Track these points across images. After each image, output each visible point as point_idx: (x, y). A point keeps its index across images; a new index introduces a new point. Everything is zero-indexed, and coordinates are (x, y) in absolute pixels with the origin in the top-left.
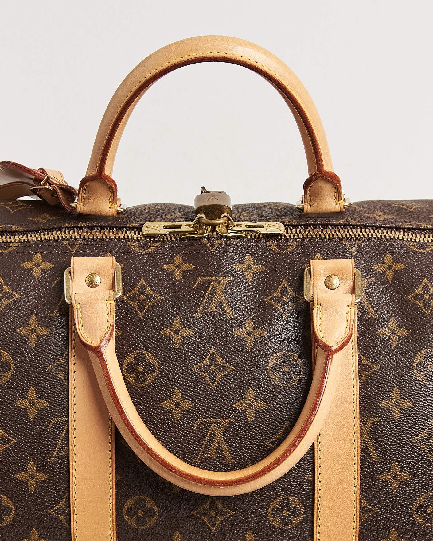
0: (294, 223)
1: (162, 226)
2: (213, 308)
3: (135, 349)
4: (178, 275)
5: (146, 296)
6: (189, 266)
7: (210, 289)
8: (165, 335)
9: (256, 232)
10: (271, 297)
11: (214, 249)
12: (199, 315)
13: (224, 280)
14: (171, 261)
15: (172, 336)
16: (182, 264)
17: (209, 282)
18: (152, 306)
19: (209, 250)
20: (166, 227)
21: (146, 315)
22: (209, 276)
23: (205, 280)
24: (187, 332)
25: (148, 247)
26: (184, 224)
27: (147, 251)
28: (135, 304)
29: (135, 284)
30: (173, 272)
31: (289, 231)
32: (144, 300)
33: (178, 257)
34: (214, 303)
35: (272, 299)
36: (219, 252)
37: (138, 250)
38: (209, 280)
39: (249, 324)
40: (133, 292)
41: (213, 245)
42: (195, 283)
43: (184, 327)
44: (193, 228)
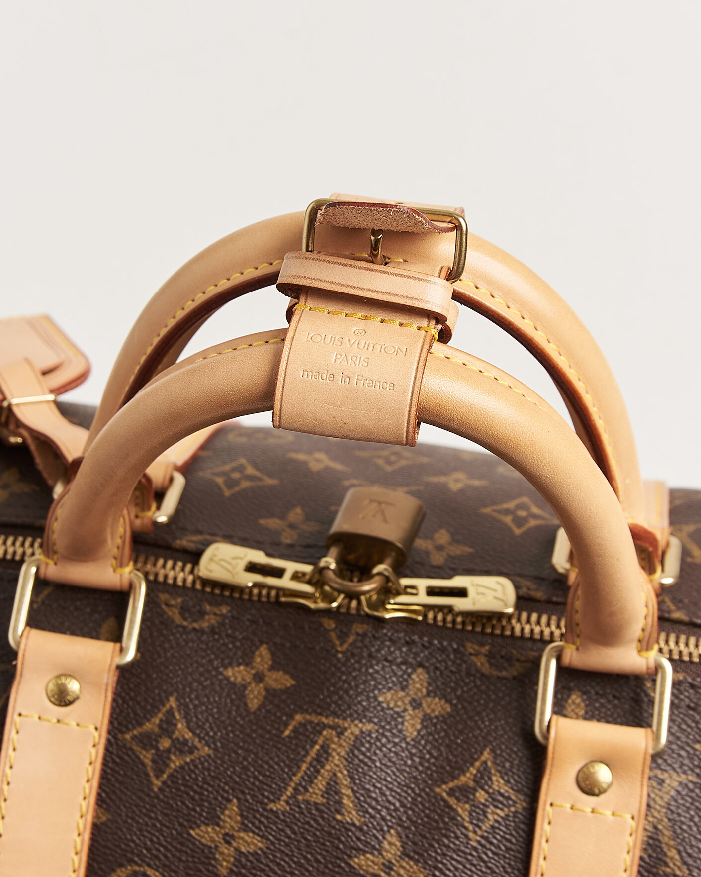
0: (539, 595)
1: (242, 564)
2: (316, 793)
3: (131, 861)
4: (254, 697)
5: (173, 741)
6: (281, 680)
7: (317, 747)
8: (200, 841)
9: (450, 609)
10: (451, 785)
11: (345, 646)
12: (280, 806)
13: (354, 729)
14: (247, 660)
15: (216, 847)
16: (269, 670)
17: (319, 729)
18: (182, 767)
19: (334, 646)
20: (252, 568)
21: (168, 787)
22: (321, 714)
23: (311, 722)
24: (250, 842)
25: (202, 614)
26: (291, 567)
27: (196, 625)
28: (147, 757)
29: (155, 709)
30: (244, 687)
31: (524, 615)
32: (168, 751)
33: (264, 650)
34: (320, 784)
35: (452, 792)
36: (353, 655)
37: (178, 619)
38: (318, 724)
39: (392, 845)
40: (148, 726)
41: (343, 636)
42: (286, 725)
43: (246, 829)
44: (309, 582)
